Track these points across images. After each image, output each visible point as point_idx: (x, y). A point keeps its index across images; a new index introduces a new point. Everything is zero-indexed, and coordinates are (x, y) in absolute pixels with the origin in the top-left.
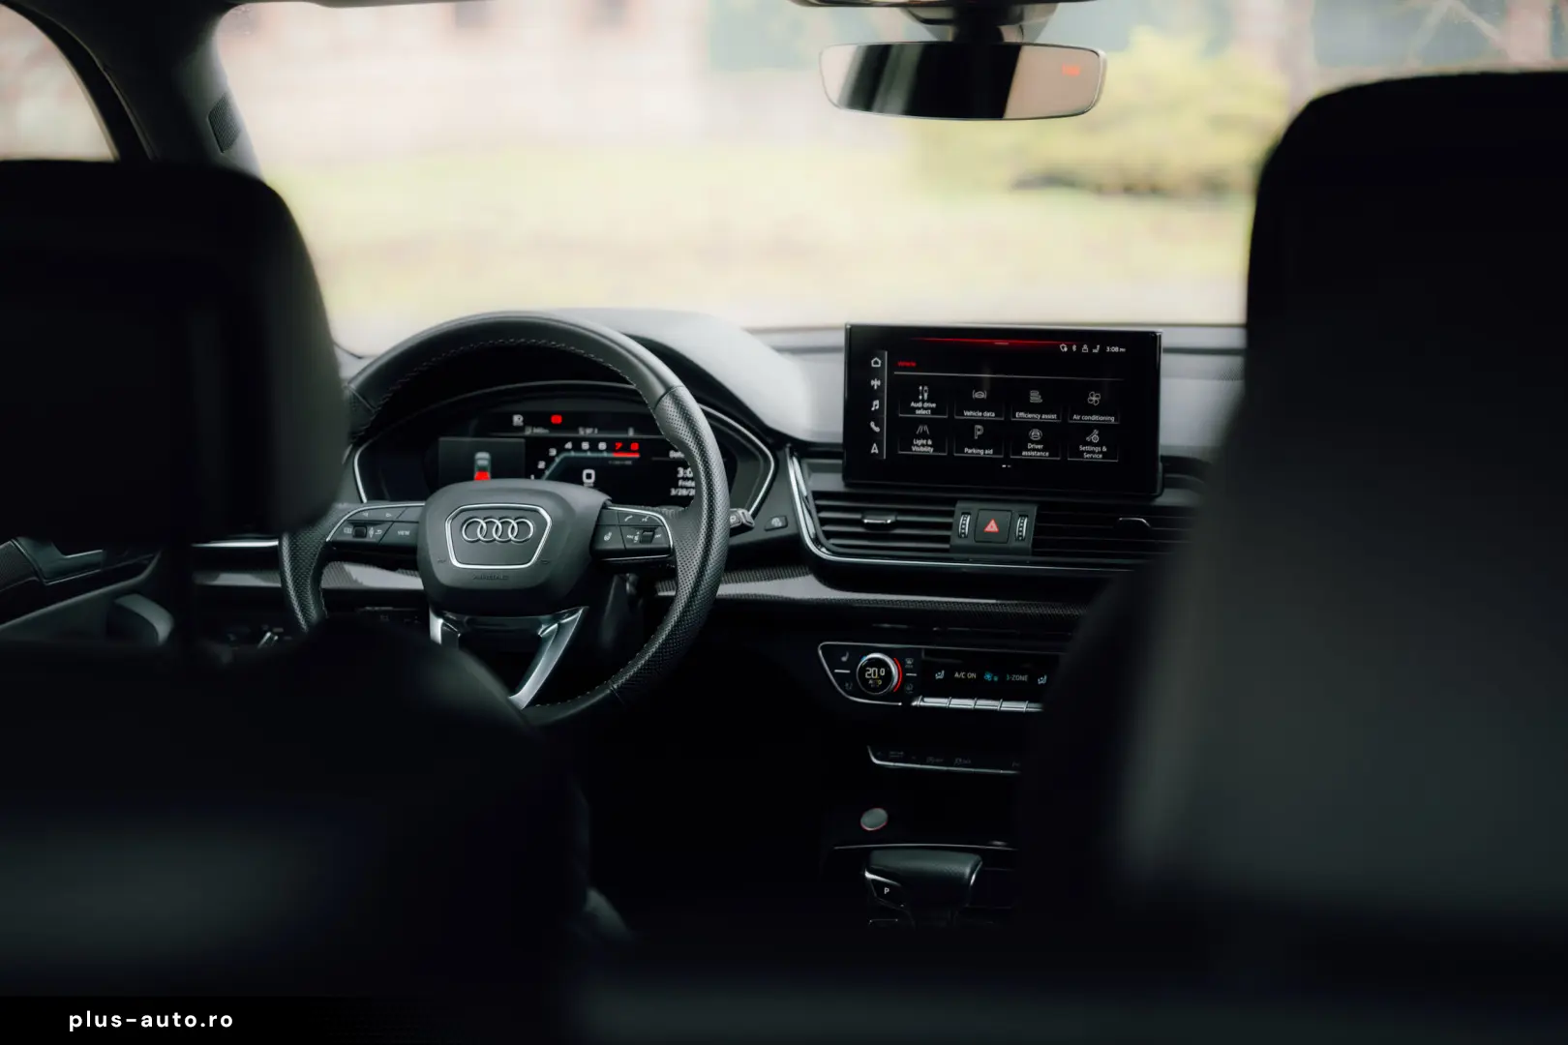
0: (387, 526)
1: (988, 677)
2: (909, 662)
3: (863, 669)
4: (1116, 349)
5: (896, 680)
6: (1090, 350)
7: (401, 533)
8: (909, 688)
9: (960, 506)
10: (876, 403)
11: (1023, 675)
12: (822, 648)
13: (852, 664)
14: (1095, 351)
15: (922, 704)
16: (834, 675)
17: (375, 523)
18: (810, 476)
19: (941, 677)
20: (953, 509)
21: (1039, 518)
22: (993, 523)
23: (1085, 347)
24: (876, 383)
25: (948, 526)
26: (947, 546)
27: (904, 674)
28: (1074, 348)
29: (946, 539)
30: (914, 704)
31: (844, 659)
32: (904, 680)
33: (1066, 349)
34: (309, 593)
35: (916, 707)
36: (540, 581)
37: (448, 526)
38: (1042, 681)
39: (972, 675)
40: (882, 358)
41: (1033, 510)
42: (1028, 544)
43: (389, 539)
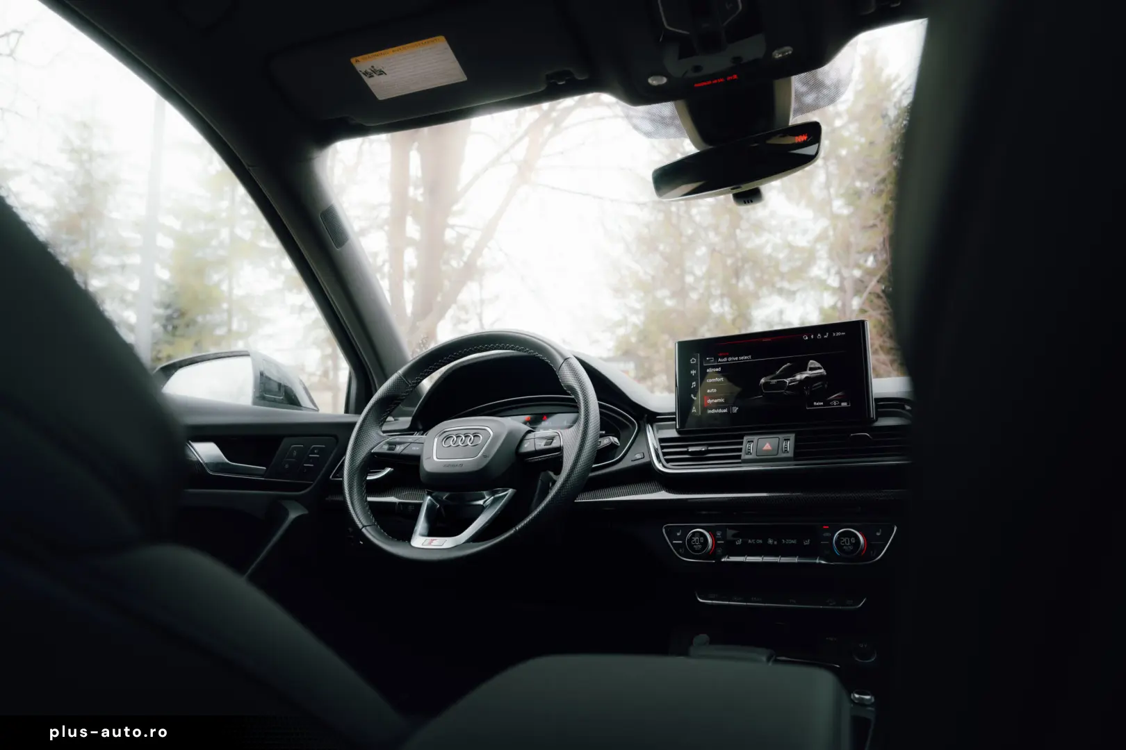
0: (406, 445)
1: (770, 541)
2: (719, 534)
3: (691, 539)
4: (838, 334)
5: (710, 547)
6: (822, 336)
7: (414, 448)
8: (719, 551)
9: (746, 439)
10: (694, 383)
11: (793, 539)
12: (665, 528)
13: (682, 538)
14: (826, 337)
15: (728, 560)
16: (672, 544)
17: (400, 443)
18: (657, 431)
19: (739, 543)
20: (741, 440)
21: (796, 441)
22: (768, 444)
23: (819, 335)
24: (693, 372)
25: (740, 450)
26: (740, 461)
27: (716, 543)
28: (812, 337)
29: (739, 457)
30: (723, 560)
31: (678, 534)
32: (715, 544)
33: (807, 338)
34: (355, 484)
35: (724, 562)
36: (481, 467)
37: (436, 439)
38: (807, 542)
39: (760, 541)
40: (696, 358)
41: (792, 437)
42: (790, 454)
43: (406, 452)
